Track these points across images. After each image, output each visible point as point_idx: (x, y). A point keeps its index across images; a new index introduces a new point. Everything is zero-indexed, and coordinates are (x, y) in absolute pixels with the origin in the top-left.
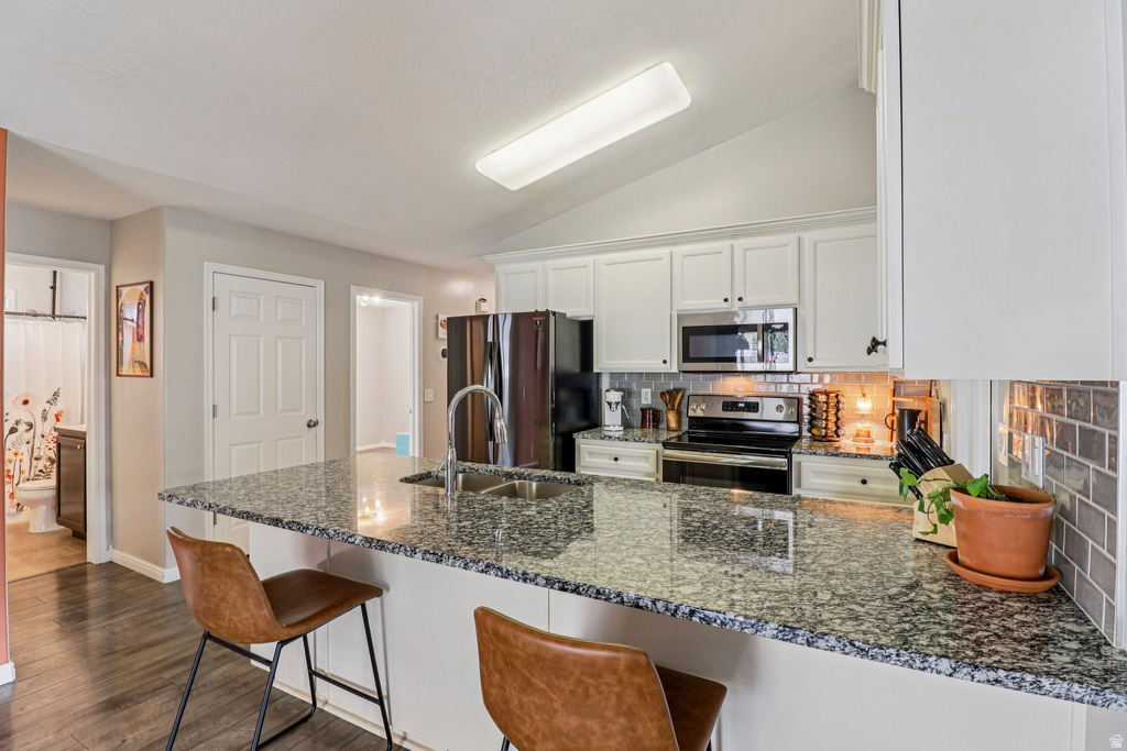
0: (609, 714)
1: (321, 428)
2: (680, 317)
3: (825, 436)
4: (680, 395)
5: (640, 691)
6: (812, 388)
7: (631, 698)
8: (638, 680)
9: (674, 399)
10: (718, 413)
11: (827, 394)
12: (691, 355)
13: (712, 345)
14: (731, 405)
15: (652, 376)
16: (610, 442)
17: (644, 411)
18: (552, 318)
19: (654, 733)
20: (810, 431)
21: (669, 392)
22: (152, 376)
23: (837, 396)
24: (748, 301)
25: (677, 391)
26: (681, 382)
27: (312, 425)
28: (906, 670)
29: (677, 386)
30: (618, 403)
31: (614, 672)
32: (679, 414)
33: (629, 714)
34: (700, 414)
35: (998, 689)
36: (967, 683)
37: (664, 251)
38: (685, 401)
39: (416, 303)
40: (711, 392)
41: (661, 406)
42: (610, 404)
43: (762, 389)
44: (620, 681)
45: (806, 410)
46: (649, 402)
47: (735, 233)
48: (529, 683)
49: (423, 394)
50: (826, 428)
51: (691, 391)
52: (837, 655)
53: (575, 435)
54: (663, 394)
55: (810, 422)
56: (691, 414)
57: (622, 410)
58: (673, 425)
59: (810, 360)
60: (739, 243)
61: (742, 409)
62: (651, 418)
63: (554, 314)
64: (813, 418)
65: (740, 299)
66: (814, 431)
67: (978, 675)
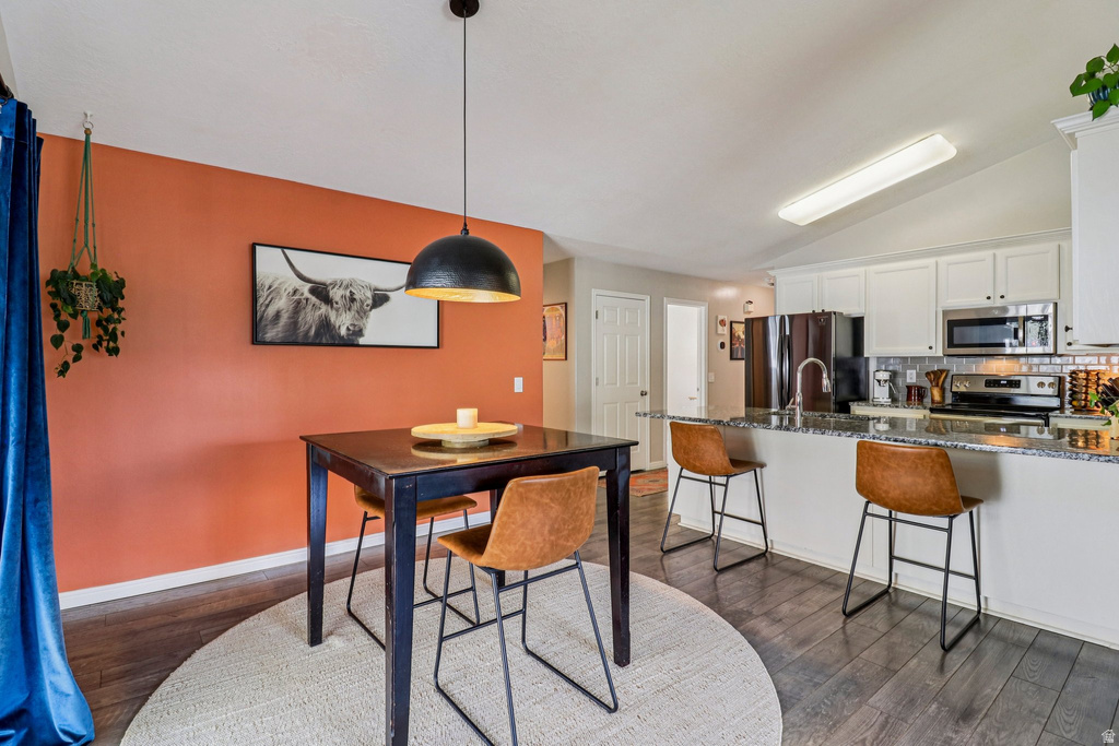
0: (927, 475)
1: (648, 397)
2: (945, 313)
3: (1085, 406)
4: (944, 375)
5: (942, 464)
6: (1073, 368)
7: (938, 468)
8: (941, 460)
9: (939, 378)
10: (981, 388)
11: (1088, 372)
12: (955, 342)
13: (976, 334)
14: (993, 382)
15: (917, 359)
16: (882, 409)
17: (909, 388)
18: (833, 316)
19: (948, 483)
20: (1070, 403)
21: (934, 372)
22: (566, 359)
23: (1097, 374)
24: (1010, 298)
25: (942, 371)
26: (946, 364)
27: (643, 394)
28: (1068, 460)
29: (940, 368)
30: (886, 381)
31: (930, 457)
32: (943, 390)
33: (937, 475)
34: (963, 389)
35: (1110, 463)
36: (1097, 463)
37: (931, 261)
38: (949, 380)
39: (703, 308)
40: (974, 372)
41: (926, 383)
42: (879, 381)
43: (1025, 369)
44: (933, 461)
45: (1068, 386)
46: (914, 381)
47: (998, 244)
48: (888, 466)
49: (708, 377)
50: (1086, 400)
51: (954, 371)
52: (1036, 457)
53: (851, 404)
54: (928, 374)
55: (1071, 396)
56: (954, 389)
57: (890, 387)
58: (937, 397)
59: (1070, 344)
60: (1001, 252)
61: (1004, 386)
62: (915, 395)
63: (835, 313)
64: (1073, 393)
65: (1002, 297)
66: (1075, 403)
67: (1101, 459)
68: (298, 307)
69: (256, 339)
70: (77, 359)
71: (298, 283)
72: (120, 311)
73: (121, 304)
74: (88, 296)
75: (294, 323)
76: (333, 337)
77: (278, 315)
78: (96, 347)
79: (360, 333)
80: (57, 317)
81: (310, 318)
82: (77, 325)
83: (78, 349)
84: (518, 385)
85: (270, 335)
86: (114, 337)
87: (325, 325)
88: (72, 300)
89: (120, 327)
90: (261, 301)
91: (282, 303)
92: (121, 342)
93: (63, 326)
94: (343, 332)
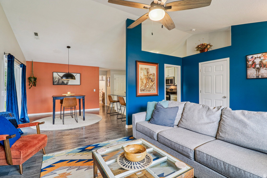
10: (169, 91)
22: (110, 86)
59: (175, 83)
61: (171, 90)
68: (59, 80)
69: (53, 84)
70: (31, 87)
71: (59, 77)
72: (36, 81)
73: (36, 80)
74: (33, 80)
75: (58, 82)
76: (64, 84)
77: (56, 81)
78: (33, 85)
79: (68, 83)
80: (29, 82)
81: (61, 81)
82: (31, 83)
83: (32, 86)
84: (95, 90)
85: (55, 83)
86: (35, 84)
87: (63, 82)
88: (31, 80)
89: (36, 83)
90: (54, 79)
91: (57, 80)
92: (36, 85)
93: (30, 83)
94: (65, 83)
